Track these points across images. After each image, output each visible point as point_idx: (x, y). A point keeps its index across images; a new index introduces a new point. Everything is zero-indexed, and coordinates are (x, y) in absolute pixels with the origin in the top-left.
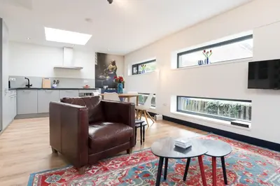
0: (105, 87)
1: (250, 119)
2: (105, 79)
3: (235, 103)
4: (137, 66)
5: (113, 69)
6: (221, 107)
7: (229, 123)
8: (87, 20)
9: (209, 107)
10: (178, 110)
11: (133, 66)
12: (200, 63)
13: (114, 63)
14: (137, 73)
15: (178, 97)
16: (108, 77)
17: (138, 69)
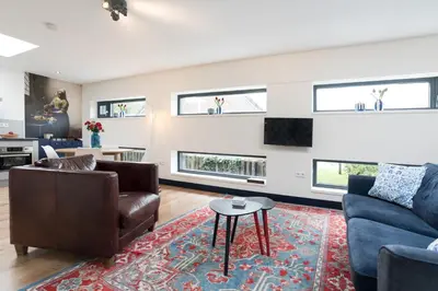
0: (48, 136)
1: (264, 175)
2: (46, 122)
3: (234, 158)
4: (108, 104)
5: (61, 105)
6: (220, 164)
7: (245, 181)
8: (49, 25)
9: (206, 164)
10: (179, 170)
11: (100, 104)
12: (211, 112)
13: (63, 96)
14: (108, 116)
15: (179, 152)
16: (52, 119)
17: (108, 109)
